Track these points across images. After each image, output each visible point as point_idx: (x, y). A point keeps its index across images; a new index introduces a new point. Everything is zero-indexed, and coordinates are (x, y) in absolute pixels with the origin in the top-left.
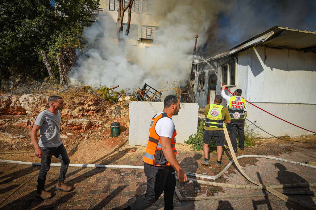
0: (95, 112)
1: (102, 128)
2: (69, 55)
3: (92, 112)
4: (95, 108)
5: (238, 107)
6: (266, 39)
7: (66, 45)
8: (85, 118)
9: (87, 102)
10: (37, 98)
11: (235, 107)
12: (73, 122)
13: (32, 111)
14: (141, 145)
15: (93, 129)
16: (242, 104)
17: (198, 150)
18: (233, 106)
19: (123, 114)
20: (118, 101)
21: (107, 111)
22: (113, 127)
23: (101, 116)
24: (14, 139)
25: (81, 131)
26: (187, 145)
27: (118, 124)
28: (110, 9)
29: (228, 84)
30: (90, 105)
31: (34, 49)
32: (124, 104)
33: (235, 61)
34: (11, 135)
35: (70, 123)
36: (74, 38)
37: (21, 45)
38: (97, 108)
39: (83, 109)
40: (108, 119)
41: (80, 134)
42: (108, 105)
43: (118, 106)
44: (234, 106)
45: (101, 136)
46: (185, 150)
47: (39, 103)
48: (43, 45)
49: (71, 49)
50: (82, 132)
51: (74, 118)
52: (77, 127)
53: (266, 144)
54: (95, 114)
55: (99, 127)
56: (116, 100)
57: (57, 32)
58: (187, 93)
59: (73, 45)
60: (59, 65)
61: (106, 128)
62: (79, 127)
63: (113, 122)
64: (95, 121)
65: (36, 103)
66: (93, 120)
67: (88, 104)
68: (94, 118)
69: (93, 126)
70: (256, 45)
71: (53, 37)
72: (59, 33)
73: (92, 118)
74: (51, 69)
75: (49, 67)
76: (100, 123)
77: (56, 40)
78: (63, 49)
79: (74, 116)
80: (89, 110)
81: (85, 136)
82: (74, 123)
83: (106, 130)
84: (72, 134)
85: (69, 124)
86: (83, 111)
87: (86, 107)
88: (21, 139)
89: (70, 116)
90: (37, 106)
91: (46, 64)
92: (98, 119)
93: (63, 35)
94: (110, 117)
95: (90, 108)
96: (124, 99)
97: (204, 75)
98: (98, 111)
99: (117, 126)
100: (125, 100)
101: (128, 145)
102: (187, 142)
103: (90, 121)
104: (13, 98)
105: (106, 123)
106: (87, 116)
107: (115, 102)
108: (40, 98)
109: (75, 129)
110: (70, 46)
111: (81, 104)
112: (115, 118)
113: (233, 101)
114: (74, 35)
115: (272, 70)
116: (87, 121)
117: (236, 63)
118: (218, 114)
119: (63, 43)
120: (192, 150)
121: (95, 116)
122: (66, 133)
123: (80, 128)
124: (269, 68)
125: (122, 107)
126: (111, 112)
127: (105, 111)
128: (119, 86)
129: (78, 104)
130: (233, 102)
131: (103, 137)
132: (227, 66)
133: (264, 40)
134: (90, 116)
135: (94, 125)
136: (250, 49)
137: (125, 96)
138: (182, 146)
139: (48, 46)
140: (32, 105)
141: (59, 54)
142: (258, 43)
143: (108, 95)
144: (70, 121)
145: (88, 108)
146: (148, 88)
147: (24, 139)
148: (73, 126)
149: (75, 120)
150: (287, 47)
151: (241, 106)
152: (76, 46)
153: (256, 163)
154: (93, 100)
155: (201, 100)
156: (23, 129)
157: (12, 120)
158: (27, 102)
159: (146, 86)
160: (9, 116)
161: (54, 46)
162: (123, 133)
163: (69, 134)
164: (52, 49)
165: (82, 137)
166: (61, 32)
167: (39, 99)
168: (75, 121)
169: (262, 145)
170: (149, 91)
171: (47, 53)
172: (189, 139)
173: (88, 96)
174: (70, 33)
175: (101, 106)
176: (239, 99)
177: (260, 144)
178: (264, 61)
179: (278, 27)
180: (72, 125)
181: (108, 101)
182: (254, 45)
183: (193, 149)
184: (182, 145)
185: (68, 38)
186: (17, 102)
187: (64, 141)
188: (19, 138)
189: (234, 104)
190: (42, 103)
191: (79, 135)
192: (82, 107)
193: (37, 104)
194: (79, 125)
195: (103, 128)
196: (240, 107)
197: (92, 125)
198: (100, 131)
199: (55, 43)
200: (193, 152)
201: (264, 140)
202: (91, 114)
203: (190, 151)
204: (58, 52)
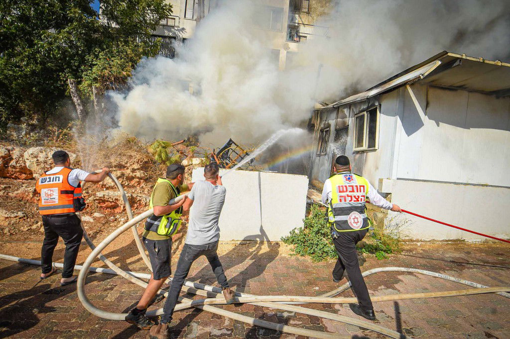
0: (142, 181)
2: (113, 88)
3: (138, 180)
4: (142, 174)
6: (426, 74)
7: (110, 72)
9: (131, 165)
12: (104, 195)
15: (136, 209)
17: (302, 255)
24: (7, 218)
25: (117, 210)
26: (286, 244)
28: (185, 17)
29: (365, 147)
30: (135, 170)
31: (60, 75)
33: (376, 109)
34: (4, 211)
35: (100, 197)
36: (122, 60)
37: (42, 68)
38: (146, 174)
39: (123, 174)
41: (114, 216)
46: (281, 254)
48: (73, 70)
49: (116, 79)
50: (117, 212)
51: (107, 189)
52: (110, 204)
53: (421, 251)
54: (143, 185)
55: (146, 206)
57: (96, 51)
59: (120, 72)
60: (95, 103)
62: (113, 204)
64: (140, 195)
65: (49, 162)
66: (138, 193)
67: (131, 167)
68: (140, 191)
69: (136, 203)
71: (89, 58)
72: (99, 52)
73: (136, 190)
74: (82, 108)
75: (79, 105)
77: (93, 63)
78: (103, 77)
79: (107, 186)
80: (132, 178)
81: (122, 219)
82: (106, 197)
84: (102, 215)
85: (97, 198)
86: (123, 178)
87: (128, 172)
88: (20, 218)
89: (102, 186)
91: (75, 99)
92: (146, 192)
93: (106, 54)
95: (135, 174)
96: (190, 163)
97: (328, 129)
98: (147, 180)
100: (192, 164)
102: (286, 240)
103: (132, 195)
104: (14, 152)
106: (128, 186)
109: (107, 207)
110: (115, 74)
111: (121, 167)
114: (122, 56)
115: (438, 125)
117: (378, 112)
119: (105, 68)
120: (291, 255)
121: (142, 187)
122: (91, 213)
123: (115, 206)
124: (433, 122)
128: (184, 141)
129: (115, 166)
132: (364, 115)
133: (423, 75)
134: (133, 186)
135: (138, 202)
136: (401, 89)
137: (193, 157)
138: (278, 246)
139: (82, 72)
140: (42, 165)
141: (98, 85)
142: (414, 79)
143: (163, 155)
144: (100, 194)
145: (131, 174)
147: (24, 220)
148: (104, 202)
149: (108, 193)
150: (466, 88)
152: (125, 73)
153: (396, 286)
154: (141, 162)
155: (321, 169)
156: (25, 203)
157: (10, 187)
158: (35, 159)
159: (231, 142)
160: (7, 180)
161: (90, 71)
163: (97, 215)
164: (87, 77)
165: (116, 220)
166: (103, 50)
168: (107, 194)
169: (414, 252)
171: (79, 83)
172: (289, 235)
173: (133, 154)
174: (118, 52)
175: (153, 171)
177: (410, 251)
178: (424, 109)
179: (447, 53)
180: (102, 200)
182: (407, 82)
183: (294, 253)
184: (277, 244)
185: (112, 61)
186: (21, 159)
187: (86, 226)
188: (16, 217)
191: (112, 218)
192: (121, 172)
194: (113, 201)
199: (92, 68)
200: (293, 258)
201: (419, 244)
202: (136, 185)
203: (288, 256)
204: (96, 83)
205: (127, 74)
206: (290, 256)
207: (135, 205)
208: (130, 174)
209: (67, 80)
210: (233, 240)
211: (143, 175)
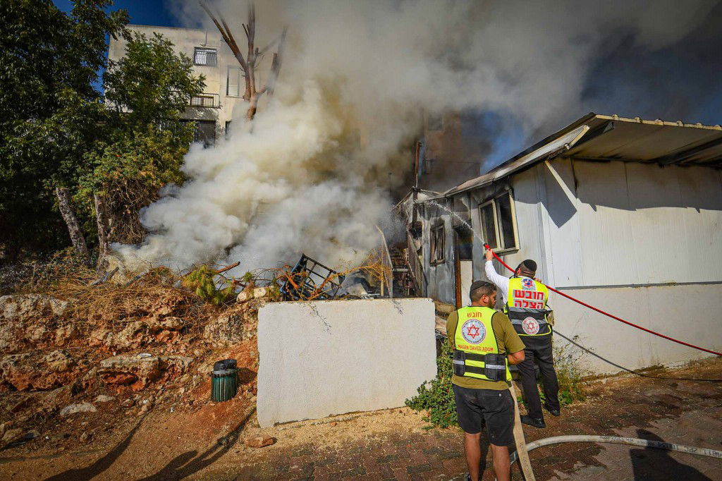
0: (175, 333)
1: (192, 375)
2: (125, 196)
3: (169, 332)
4: (175, 322)
5: (530, 305)
6: (573, 144)
7: (121, 173)
8: (148, 351)
10: (26, 305)
11: (524, 304)
12: (114, 364)
13: (10, 341)
14: (290, 422)
15: (167, 380)
16: (540, 295)
17: (444, 427)
18: (518, 304)
19: (249, 335)
20: (236, 301)
21: (207, 328)
22: (217, 373)
23: (191, 342)
25: (136, 387)
26: (415, 411)
27: (231, 364)
28: (227, 94)
29: (500, 247)
30: (164, 316)
31: (43, 183)
32: (250, 308)
33: (508, 194)
35: (107, 368)
36: (140, 156)
37: (14, 176)
38: (182, 322)
39: (144, 326)
40: (208, 352)
41: (132, 398)
42: (210, 314)
43: (234, 314)
44: (520, 302)
45: (185, 400)
46: (410, 430)
47: (31, 317)
48: (64, 175)
49: (131, 182)
50: (136, 390)
51: (119, 352)
52: (124, 378)
53: (611, 393)
54: (176, 339)
55: (183, 373)
56: (231, 300)
57: (99, 146)
58: (407, 270)
59: (136, 173)
60: (99, 220)
61: (202, 375)
62: (129, 376)
63: (221, 358)
64: (173, 357)
65: (22, 319)
66: (170, 354)
67: (157, 313)
68: (172, 350)
69: (167, 371)
70: (550, 157)
71: (89, 156)
72: (105, 147)
73: (166, 350)
74: (77, 229)
75: (73, 224)
76: (186, 364)
77: (96, 162)
78: (111, 181)
79: (119, 347)
80: (160, 330)
81: (144, 402)
82: (117, 366)
83: (201, 383)
84: (110, 398)
85: (102, 370)
86: (145, 332)
87: (152, 321)
89: (110, 350)
90: (25, 327)
91: (66, 217)
92: (182, 351)
93: (115, 150)
94: (214, 345)
95: (164, 323)
96: (251, 296)
97: (442, 227)
98: (183, 331)
99: (229, 371)
100: (253, 298)
101: (256, 423)
102: (413, 404)
103: (159, 359)
105: (202, 362)
106: (154, 344)
107: (229, 304)
108: (35, 305)
109: (119, 384)
110: (129, 176)
111: (140, 314)
112: (226, 345)
113: (516, 291)
114: (140, 151)
115: (595, 210)
116: (152, 360)
117: (511, 199)
118: (484, 336)
119: (114, 169)
120: (427, 429)
121: (176, 344)
122: (94, 397)
123: (134, 380)
124: (588, 206)
125: (245, 315)
126: (216, 332)
127: (202, 330)
128: (239, 263)
129: (131, 315)
130: (518, 294)
131: (191, 403)
132: (491, 204)
133: (568, 145)
134: (162, 344)
135: (171, 369)
136: (539, 166)
137: (254, 286)
138: (401, 415)
139: (78, 175)
140: (11, 324)
141: (102, 193)
142: (557, 151)
143: (209, 287)
144: (106, 364)
145: (158, 323)
146: (309, 265)
148: (114, 374)
149: (121, 359)
150: (620, 158)
151: (536, 301)
152: (143, 174)
154: (173, 302)
155: (441, 283)
159: (305, 260)
161: (90, 175)
162: (245, 387)
163: (102, 398)
164: (86, 183)
165: (134, 404)
166: (110, 143)
167: (32, 308)
168: (119, 362)
169: (602, 396)
170: (311, 271)
171: (74, 192)
172: (418, 395)
173: (159, 291)
174: (133, 145)
175: (192, 316)
176: (529, 284)
177: (595, 394)
178: (574, 190)
179: (595, 115)
180: (111, 373)
181: (209, 302)
182: (547, 156)
183: (430, 424)
184: (401, 412)
185: (125, 158)
187: (84, 420)
189: (520, 297)
190: (38, 318)
191: (128, 400)
192: (140, 322)
193: (25, 321)
194: (129, 373)
195: (195, 377)
196: (535, 303)
197: (164, 370)
198: (186, 385)
199: (93, 169)
200: (431, 434)
201: (604, 381)
202: (165, 340)
203: (422, 432)
204: (100, 190)
205: (146, 174)
206: (425, 432)
207: (166, 374)
208: (155, 324)
209: (55, 189)
210: (330, 416)
211: (176, 324)
